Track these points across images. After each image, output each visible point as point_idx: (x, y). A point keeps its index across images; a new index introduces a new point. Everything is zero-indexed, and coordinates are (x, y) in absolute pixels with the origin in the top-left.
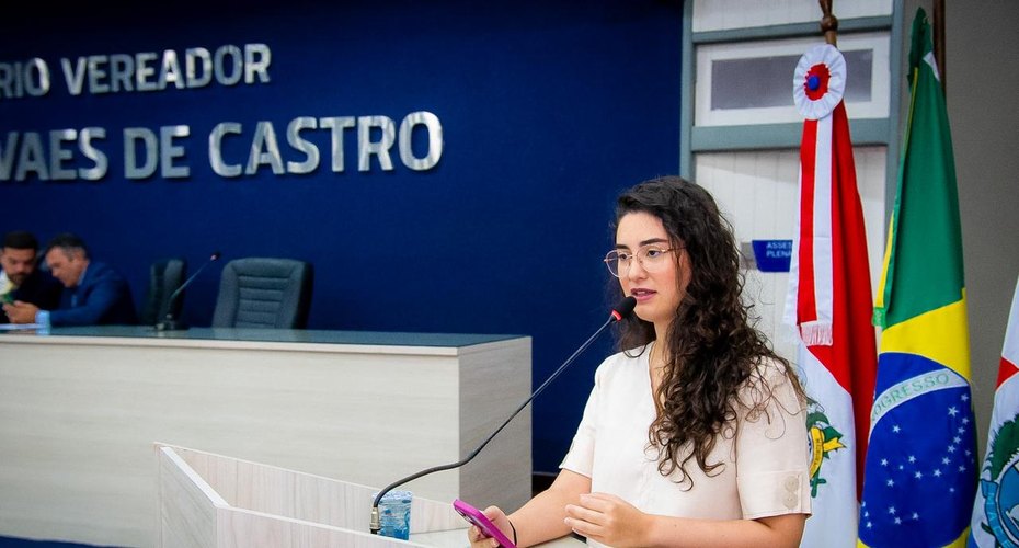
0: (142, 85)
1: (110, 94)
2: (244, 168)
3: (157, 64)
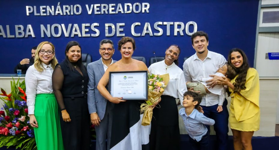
0: (111, 12)
1: (101, 14)
2: (141, 34)
3: (115, 7)
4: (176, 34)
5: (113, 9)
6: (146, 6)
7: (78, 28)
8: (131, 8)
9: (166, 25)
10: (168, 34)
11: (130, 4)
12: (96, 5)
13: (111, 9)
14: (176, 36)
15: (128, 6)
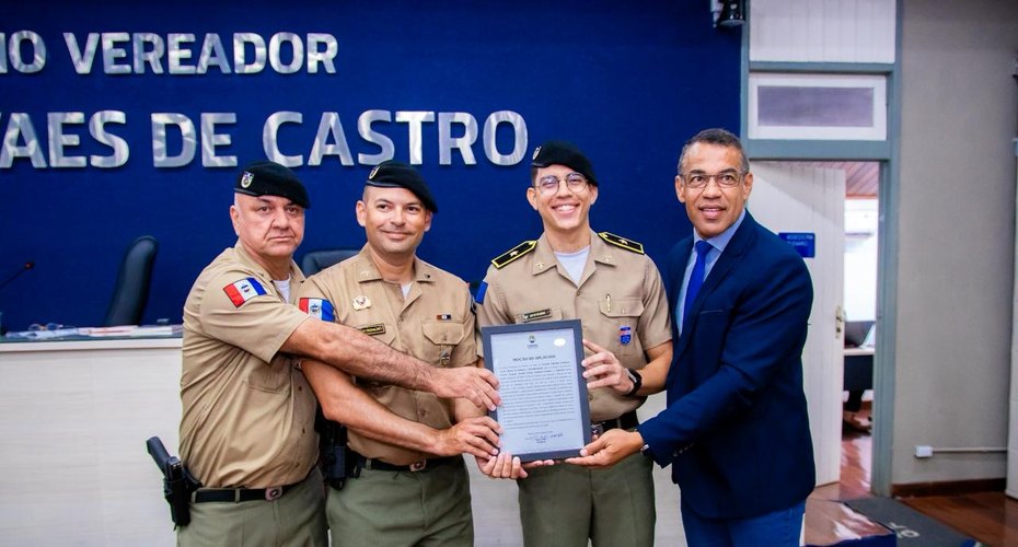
0: (175, 67)
1: (133, 74)
2: (306, 159)
3: (196, 48)
4: (445, 159)
5: (187, 53)
6: (322, 47)
7: (29, 132)
8: (260, 51)
9: (406, 124)
10: (416, 156)
11: (255, 38)
12: (109, 39)
13: (175, 55)
14: (445, 167)
15: (250, 47)
